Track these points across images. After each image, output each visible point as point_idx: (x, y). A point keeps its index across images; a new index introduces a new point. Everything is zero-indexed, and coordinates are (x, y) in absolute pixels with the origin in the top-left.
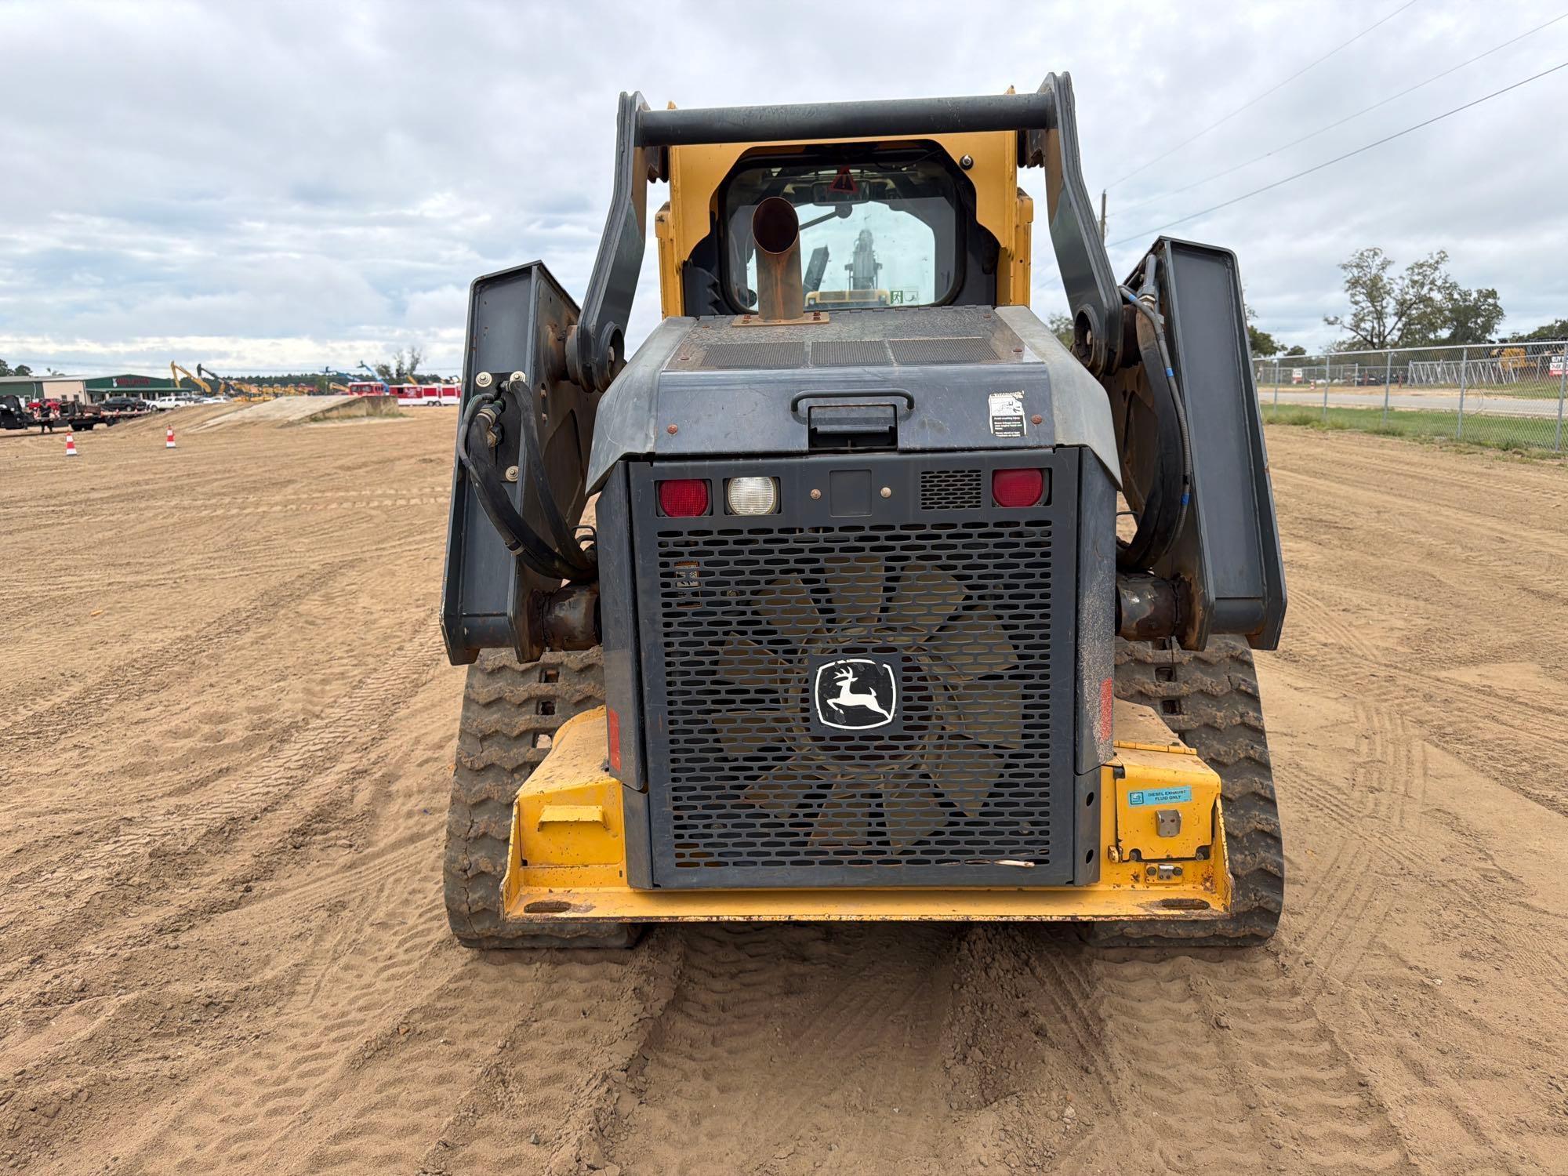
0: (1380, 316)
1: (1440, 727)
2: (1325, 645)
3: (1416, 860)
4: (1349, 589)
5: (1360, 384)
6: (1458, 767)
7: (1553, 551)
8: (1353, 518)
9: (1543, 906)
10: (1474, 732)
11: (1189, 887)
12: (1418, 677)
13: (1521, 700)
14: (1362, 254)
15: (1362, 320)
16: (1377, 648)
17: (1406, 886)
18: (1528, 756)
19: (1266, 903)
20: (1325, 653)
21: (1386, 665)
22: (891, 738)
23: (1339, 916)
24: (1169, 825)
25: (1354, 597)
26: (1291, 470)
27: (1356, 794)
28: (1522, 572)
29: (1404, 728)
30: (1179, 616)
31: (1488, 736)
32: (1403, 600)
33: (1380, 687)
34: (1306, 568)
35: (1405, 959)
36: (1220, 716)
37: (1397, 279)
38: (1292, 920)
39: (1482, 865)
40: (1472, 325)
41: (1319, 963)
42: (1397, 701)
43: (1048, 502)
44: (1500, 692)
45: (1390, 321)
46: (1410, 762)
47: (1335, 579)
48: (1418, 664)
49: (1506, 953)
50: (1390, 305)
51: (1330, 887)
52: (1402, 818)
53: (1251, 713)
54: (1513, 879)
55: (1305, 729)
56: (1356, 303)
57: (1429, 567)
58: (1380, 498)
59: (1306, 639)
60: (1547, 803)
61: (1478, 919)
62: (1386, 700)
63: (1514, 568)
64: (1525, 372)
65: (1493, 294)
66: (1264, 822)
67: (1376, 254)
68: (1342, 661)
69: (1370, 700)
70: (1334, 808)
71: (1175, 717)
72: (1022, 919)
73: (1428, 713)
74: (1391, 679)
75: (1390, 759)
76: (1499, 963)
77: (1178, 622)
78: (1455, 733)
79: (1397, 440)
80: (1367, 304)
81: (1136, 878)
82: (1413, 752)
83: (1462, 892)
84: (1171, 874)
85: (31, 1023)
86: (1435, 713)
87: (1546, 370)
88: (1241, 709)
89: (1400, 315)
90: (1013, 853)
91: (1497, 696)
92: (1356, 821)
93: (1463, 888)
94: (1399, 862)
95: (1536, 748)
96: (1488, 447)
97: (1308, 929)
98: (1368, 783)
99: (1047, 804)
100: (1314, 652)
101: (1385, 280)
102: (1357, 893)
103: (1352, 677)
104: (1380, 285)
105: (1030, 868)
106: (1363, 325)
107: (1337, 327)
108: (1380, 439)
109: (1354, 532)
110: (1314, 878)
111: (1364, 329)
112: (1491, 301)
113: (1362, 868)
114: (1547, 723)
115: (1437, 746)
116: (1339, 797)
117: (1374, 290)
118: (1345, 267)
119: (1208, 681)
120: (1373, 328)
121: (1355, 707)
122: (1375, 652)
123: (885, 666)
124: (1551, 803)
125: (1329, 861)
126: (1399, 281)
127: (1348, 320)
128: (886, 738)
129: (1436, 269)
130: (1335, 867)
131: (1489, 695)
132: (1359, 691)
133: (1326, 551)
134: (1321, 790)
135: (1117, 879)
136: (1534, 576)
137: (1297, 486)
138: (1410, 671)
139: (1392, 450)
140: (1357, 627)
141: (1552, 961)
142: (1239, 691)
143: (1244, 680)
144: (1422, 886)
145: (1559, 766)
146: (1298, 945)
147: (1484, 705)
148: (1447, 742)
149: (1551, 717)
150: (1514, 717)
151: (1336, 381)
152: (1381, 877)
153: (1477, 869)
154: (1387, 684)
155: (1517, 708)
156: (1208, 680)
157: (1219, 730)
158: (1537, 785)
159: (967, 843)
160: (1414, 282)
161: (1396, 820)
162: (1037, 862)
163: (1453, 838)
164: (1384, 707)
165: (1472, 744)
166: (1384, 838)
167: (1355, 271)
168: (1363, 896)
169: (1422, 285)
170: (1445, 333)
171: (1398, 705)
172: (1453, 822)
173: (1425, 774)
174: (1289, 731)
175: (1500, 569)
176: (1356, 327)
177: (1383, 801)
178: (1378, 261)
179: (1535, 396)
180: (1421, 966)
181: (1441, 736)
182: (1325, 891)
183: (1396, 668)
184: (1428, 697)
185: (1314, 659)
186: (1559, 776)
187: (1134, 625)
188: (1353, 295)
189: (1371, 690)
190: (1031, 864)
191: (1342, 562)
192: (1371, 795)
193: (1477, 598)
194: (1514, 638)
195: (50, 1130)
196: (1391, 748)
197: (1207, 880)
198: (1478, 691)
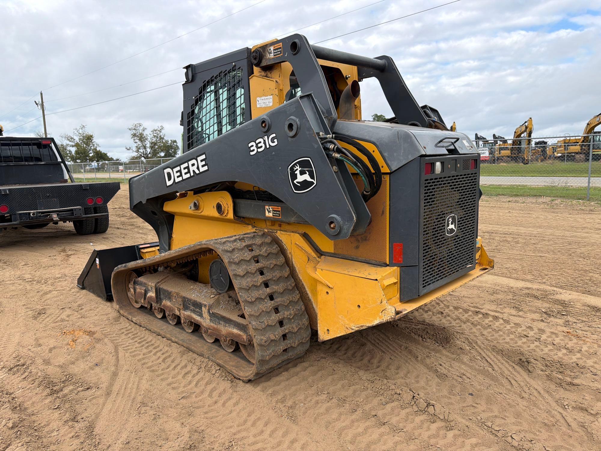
0: (145, 147)
14: (136, 125)
15: (139, 149)
40: (171, 152)
45: (149, 150)
50: (148, 143)
56: (136, 143)
67: (140, 125)
80: (139, 143)
89: (151, 147)
101: (145, 135)
104: (143, 136)
106: (140, 150)
107: (131, 151)
111: (140, 152)
112: (175, 144)
117: (142, 138)
118: (130, 129)
120: (144, 152)
126: (150, 135)
127: (134, 149)
129: (161, 132)
151: (135, 170)
160: (155, 136)
167: (134, 131)
169: (157, 137)
170: (162, 154)
176: (138, 151)
178: (141, 128)
188: (134, 140)
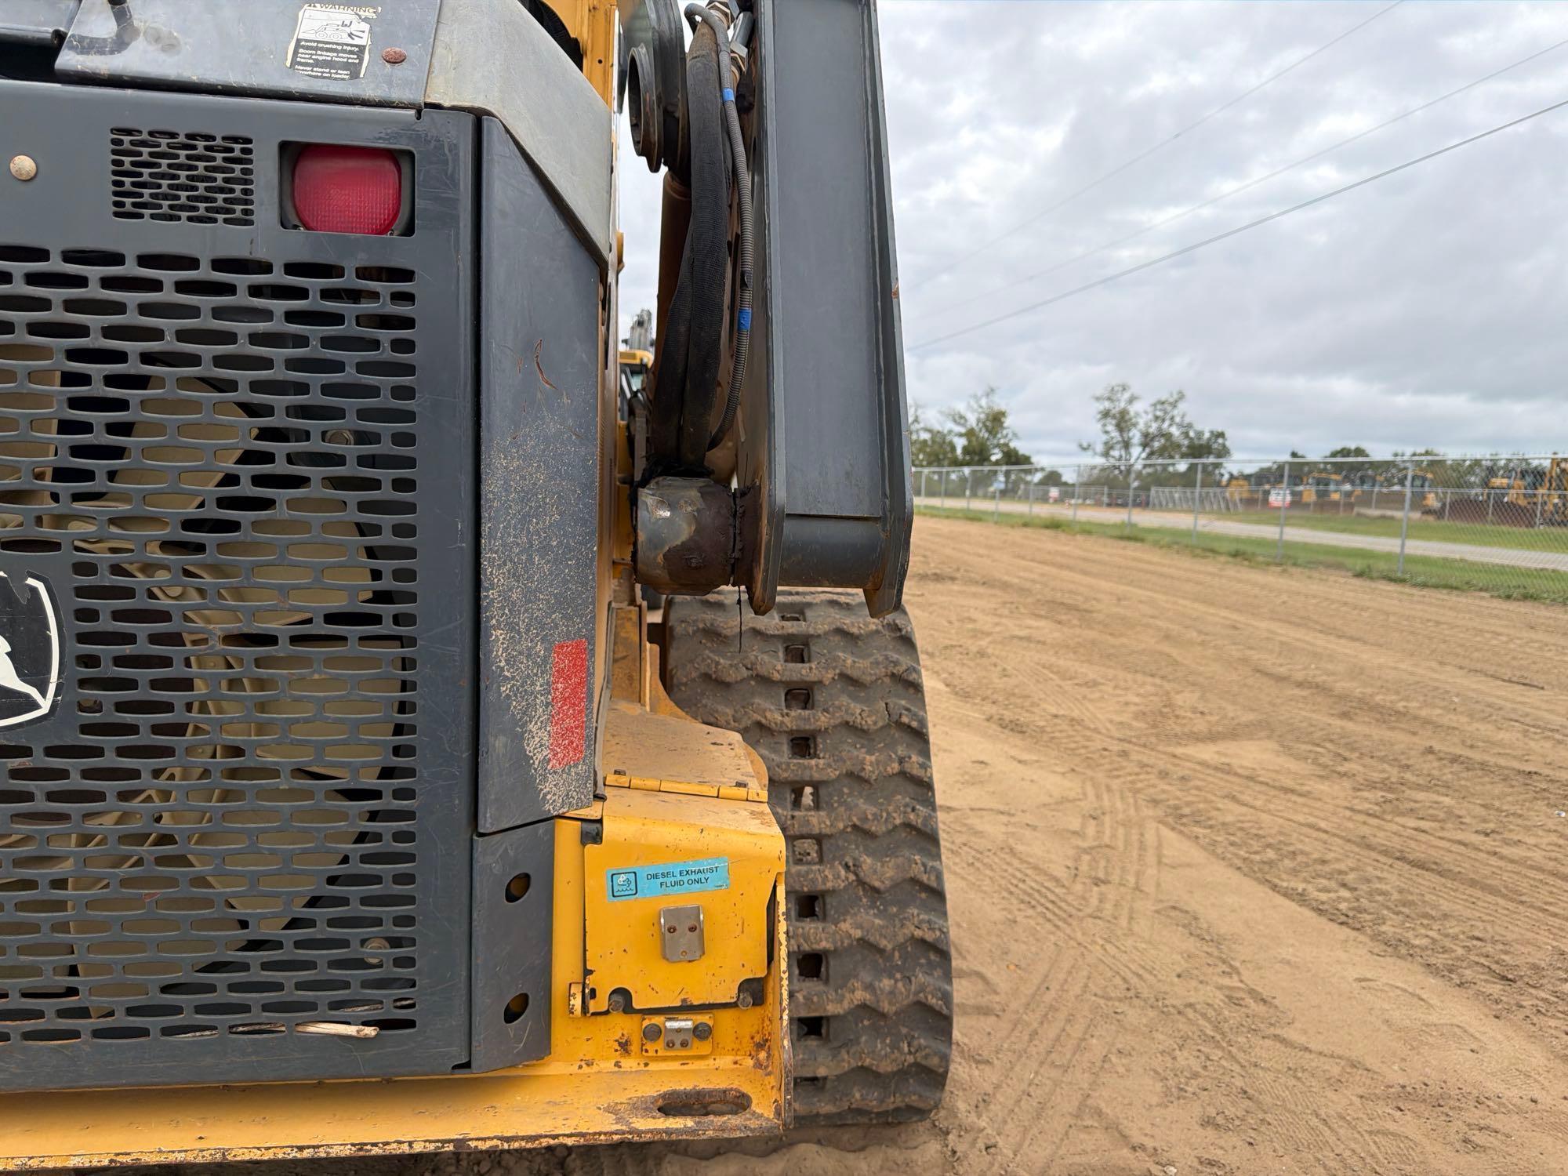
0: (1127, 445)
1: (1177, 808)
2: (1056, 716)
3: (1146, 975)
4: (1085, 665)
5: (1109, 505)
6: (1196, 854)
7: (1283, 639)
8: (1094, 602)
9: (1302, 1040)
10: (1214, 813)
11: (725, 1061)
12: (1153, 753)
13: (1261, 779)
14: (1113, 388)
15: (1112, 448)
16: (1111, 721)
17: (1133, 1015)
18: (1271, 841)
19: (926, 1057)
20: (1055, 725)
21: (1120, 740)
22: (51, 752)
23: (1042, 1063)
24: (685, 938)
25: (1091, 672)
26: (1040, 562)
27: (1078, 888)
28: (1255, 656)
29: (1137, 809)
30: (739, 546)
31: (1229, 818)
32: (1140, 677)
33: (1111, 763)
34: (1044, 643)
35: (1127, 1132)
36: (870, 762)
37: (1142, 415)
38: (976, 1073)
39: (1226, 981)
41: (1005, 1147)
42: (1130, 778)
43: (409, 230)
44: (1240, 771)
45: (1136, 451)
46: (1142, 847)
47: (1071, 655)
48: (1153, 740)
49: (1260, 1116)
50: (1136, 436)
51: (1034, 1019)
52: (1131, 918)
53: (914, 758)
54: (1264, 1001)
55: (1025, 808)
56: (1107, 432)
57: (1166, 648)
58: (1121, 589)
59: (1035, 710)
60: (1296, 897)
61: (1224, 1062)
62: (1118, 777)
63: (1249, 653)
64: (1250, 502)
65: (1221, 435)
66: (925, 926)
67: (1124, 389)
68: (1074, 733)
69: (1100, 776)
70: (1050, 906)
71: (805, 762)
72: (346, 1152)
73: (1164, 791)
74: (1124, 754)
75: (1120, 844)
76: (1253, 1134)
77: (737, 554)
78: (1193, 814)
79: (1139, 545)
80: (1115, 434)
81: (624, 1046)
82: (1147, 836)
83: (1202, 1022)
84: (689, 1037)
86: (1172, 791)
87: (1266, 501)
88: (901, 751)
89: (1144, 446)
90: (338, 1009)
91: (1236, 774)
92: (1074, 923)
93: (1204, 1015)
94: (1124, 979)
95: (1281, 833)
96: (1220, 554)
97: (997, 1087)
98: (1093, 874)
99: (410, 900)
100: (1042, 724)
101: (1132, 413)
102: (1068, 1028)
103: (1083, 751)
104: (1127, 418)
105: (366, 1039)
106: (1112, 453)
107: (1090, 452)
108: (1123, 543)
109: (1095, 615)
110: (1014, 1005)
111: (1113, 457)
112: (1220, 441)
113: (1077, 990)
114: (1290, 805)
115: (1173, 829)
116: (1057, 890)
117: (1123, 422)
118: (1098, 399)
119: (856, 710)
120: (1121, 456)
121: (1084, 782)
122: (1109, 726)
123: (31, 581)
124: (1301, 898)
125: (1036, 980)
126: (1144, 415)
127: (1100, 448)
128: (38, 751)
129: (1175, 407)
130: (1043, 988)
131: (1228, 773)
132: (1089, 766)
133: (1065, 630)
134: (1035, 881)
135: (586, 1050)
136: (1266, 660)
137: (1043, 575)
138: (1145, 746)
139: (1132, 550)
140: (1091, 700)
141: (1321, 1127)
142: (900, 725)
143: (908, 710)
144: (1152, 1013)
145: (1306, 854)
146: (979, 1116)
147: (1222, 784)
148: (1183, 824)
149: (1294, 798)
150: (1255, 798)
151: (1088, 502)
152: (1102, 1002)
153: (1220, 988)
154: (1120, 759)
155: (1258, 788)
156: (856, 708)
157: (867, 781)
158: (1284, 876)
159: (233, 987)
160: (1157, 418)
161: (1124, 922)
162: (384, 1025)
163: (1192, 945)
164: (1115, 784)
165: (1211, 827)
166: (1108, 947)
167: (1107, 404)
168: (1077, 1031)
169: (1163, 420)
170: (1182, 464)
171: (1132, 782)
172: (1191, 923)
173: (1159, 862)
174: (1007, 808)
175: (1234, 653)
176: (1106, 454)
177: (1110, 896)
178: (1127, 395)
179: (1258, 522)
180: (1150, 1143)
181: (1178, 818)
182: (1028, 1024)
183: (1130, 742)
184: (1164, 775)
185: (1042, 730)
186: (1307, 865)
187: (660, 559)
188: (1104, 425)
189: (1101, 765)
190: (370, 1031)
191: (1080, 640)
192: (1095, 889)
193: (1212, 678)
194: (1251, 717)
196: (1121, 831)
197: (760, 1046)
198: (1216, 769)
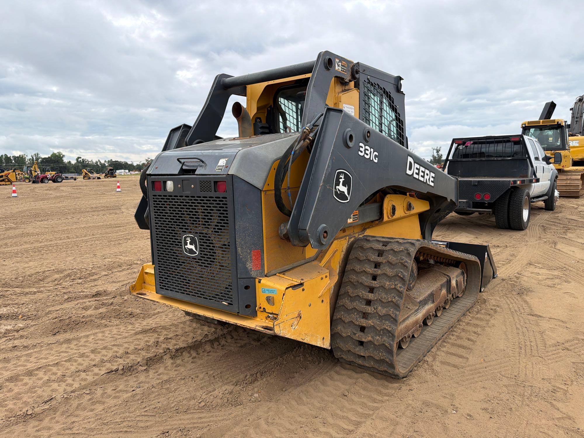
22: (198, 259)
39: (560, 386)
43: (226, 192)
51: (468, 373)
52: (557, 361)
72: (224, 321)
81: (266, 318)
84: (273, 319)
85: (95, 308)
90: (225, 300)
92: (529, 356)
94: (519, 374)
105: (226, 305)
113: (496, 371)
123: (196, 237)
135: (262, 317)
153: (554, 386)
161: (551, 361)
162: (229, 304)
163: (567, 374)
182: (464, 373)
195: (74, 327)
